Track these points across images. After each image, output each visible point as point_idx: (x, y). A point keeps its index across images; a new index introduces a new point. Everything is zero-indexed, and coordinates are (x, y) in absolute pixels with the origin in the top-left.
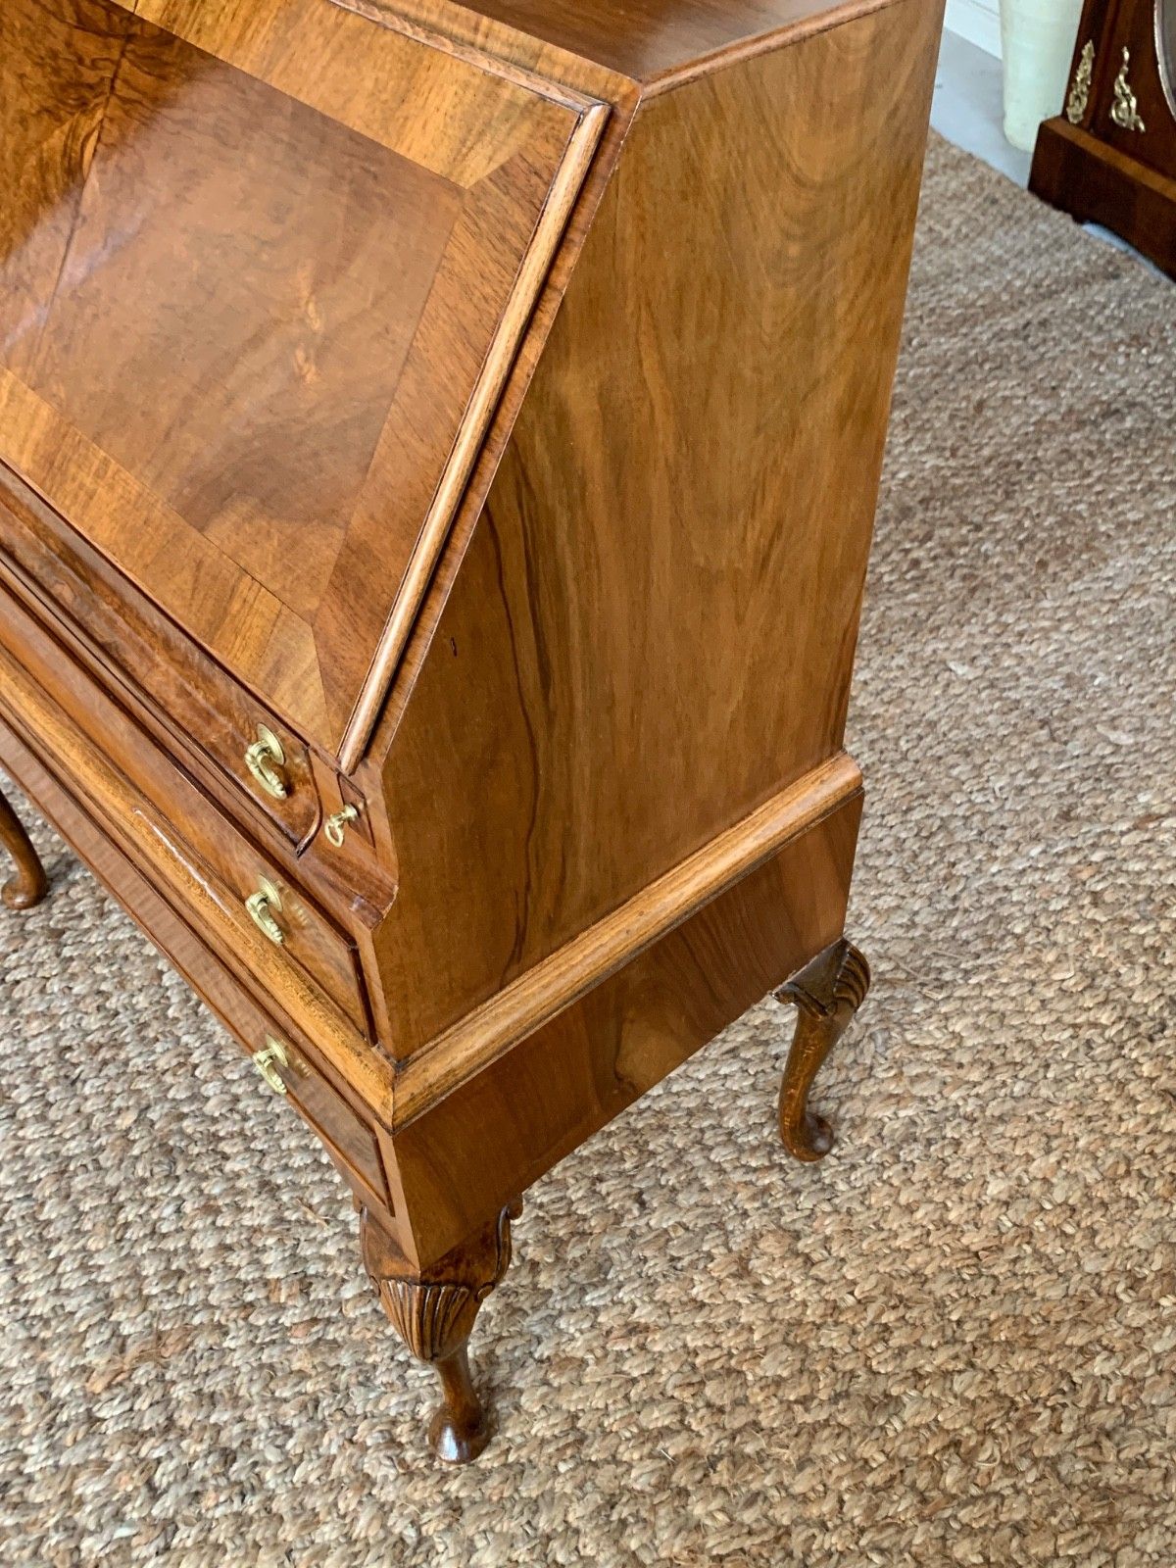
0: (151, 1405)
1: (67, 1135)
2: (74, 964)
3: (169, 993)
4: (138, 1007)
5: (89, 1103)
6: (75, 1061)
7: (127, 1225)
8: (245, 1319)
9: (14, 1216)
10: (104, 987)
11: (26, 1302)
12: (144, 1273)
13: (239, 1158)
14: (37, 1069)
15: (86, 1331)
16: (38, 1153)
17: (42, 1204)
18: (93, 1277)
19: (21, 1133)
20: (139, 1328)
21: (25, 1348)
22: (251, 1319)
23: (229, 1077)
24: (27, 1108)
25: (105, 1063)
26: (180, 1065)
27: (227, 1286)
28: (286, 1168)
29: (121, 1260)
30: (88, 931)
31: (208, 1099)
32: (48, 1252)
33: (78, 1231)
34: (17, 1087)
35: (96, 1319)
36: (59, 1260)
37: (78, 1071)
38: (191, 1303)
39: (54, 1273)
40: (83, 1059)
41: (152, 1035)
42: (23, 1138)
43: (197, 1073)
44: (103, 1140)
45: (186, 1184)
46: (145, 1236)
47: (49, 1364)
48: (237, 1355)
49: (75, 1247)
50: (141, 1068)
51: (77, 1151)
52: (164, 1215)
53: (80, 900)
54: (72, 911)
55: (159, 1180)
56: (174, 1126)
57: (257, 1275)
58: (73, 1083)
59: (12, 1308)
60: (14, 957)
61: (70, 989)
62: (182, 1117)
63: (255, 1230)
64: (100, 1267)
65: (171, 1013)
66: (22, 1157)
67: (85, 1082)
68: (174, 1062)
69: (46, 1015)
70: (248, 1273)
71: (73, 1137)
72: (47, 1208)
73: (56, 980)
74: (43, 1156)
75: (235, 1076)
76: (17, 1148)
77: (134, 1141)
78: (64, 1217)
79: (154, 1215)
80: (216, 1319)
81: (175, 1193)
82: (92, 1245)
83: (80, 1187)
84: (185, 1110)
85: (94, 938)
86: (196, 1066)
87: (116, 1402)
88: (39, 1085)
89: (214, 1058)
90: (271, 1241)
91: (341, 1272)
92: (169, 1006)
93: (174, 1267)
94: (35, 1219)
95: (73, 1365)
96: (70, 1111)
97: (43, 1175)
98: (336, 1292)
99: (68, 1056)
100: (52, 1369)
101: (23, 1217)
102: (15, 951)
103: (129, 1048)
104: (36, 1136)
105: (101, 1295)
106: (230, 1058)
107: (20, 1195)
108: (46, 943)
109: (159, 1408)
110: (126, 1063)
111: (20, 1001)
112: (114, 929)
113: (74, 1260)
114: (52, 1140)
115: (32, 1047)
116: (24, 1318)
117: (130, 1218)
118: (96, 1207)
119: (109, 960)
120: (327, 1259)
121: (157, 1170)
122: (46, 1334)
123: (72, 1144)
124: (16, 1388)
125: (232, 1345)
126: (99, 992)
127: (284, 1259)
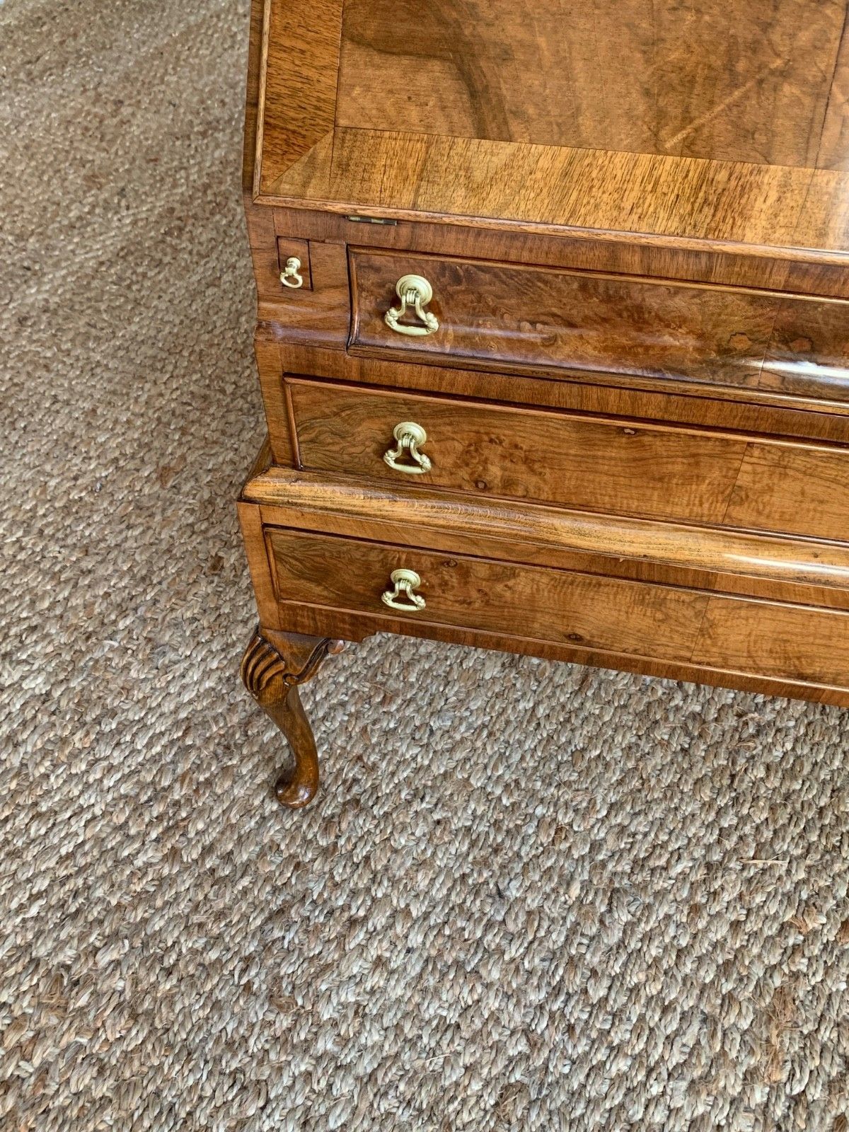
0: (821, 1057)
1: (542, 933)
2: (394, 815)
3: (489, 790)
4: (479, 812)
5: (529, 901)
6: (481, 880)
7: (657, 960)
8: (803, 956)
9: (576, 1015)
10: (436, 816)
11: (657, 1063)
12: (707, 981)
13: (673, 862)
14: (461, 906)
15: (722, 1047)
16: (537, 960)
17: (585, 991)
18: (679, 1010)
19: (507, 957)
20: (751, 1017)
21: (698, 1093)
22: (806, 953)
23: (600, 816)
24: (489, 937)
25: (502, 867)
26: (559, 830)
27: (768, 946)
28: (708, 848)
29: (684, 984)
30: (375, 788)
31: (604, 840)
32: (629, 1019)
33: (631, 990)
34: (464, 929)
35: (720, 1034)
36: (642, 1018)
37: (491, 886)
38: (761, 974)
39: (651, 1030)
40: (485, 875)
41: (511, 825)
42: (513, 960)
43: (576, 828)
44: (572, 918)
45: (661, 903)
46: (678, 956)
47: (725, 1088)
48: (829, 982)
49: (643, 1001)
50: (534, 852)
51: (563, 939)
52: (672, 934)
53: (342, 769)
54: (344, 782)
55: (642, 914)
56: (606, 874)
57: (776, 926)
58: (500, 894)
59: (654, 1075)
60: (342, 842)
61: (413, 834)
62: (603, 864)
63: (741, 896)
64: (676, 999)
65: (505, 801)
66: (530, 973)
67: (508, 888)
68: (552, 832)
69: (420, 864)
70: (771, 928)
71: (549, 932)
72: (591, 992)
73: (396, 836)
74: (543, 960)
75: (604, 813)
76: (517, 970)
77: (592, 903)
78: (610, 988)
79: (667, 940)
80: (787, 971)
81: (661, 916)
82: (653, 989)
83: (596, 960)
84: (601, 857)
85: (385, 789)
86: (571, 825)
87: (798, 1075)
88: (477, 916)
89: (576, 811)
90: (759, 899)
91: (822, 883)
92: (500, 799)
93: (721, 962)
94: (593, 1006)
95: (741, 1076)
96: (522, 918)
97: (561, 971)
98: (834, 898)
99: (470, 881)
100: (730, 1090)
101: (582, 1011)
102: (338, 837)
103: (507, 844)
104: (522, 950)
105: (700, 1017)
106: (584, 804)
107: (562, 998)
108: (357, 816)
109: (828, 1056)
110: (518, 855)
111: (386, 869)
112: (393, 774)
113: (654, 1011)
114: (536, 944)
115: (439, 893)
116: (670, 1075)
117: (654, 952)
118: (625, 965)
119: (418, 795)
120: (805, 881)
121: (633, 909)
122: (697, 1073)
123: (554, 936)
124: (723, 1123)
125: (819, 978)
126: (438, 822)
127: (781, 902)
